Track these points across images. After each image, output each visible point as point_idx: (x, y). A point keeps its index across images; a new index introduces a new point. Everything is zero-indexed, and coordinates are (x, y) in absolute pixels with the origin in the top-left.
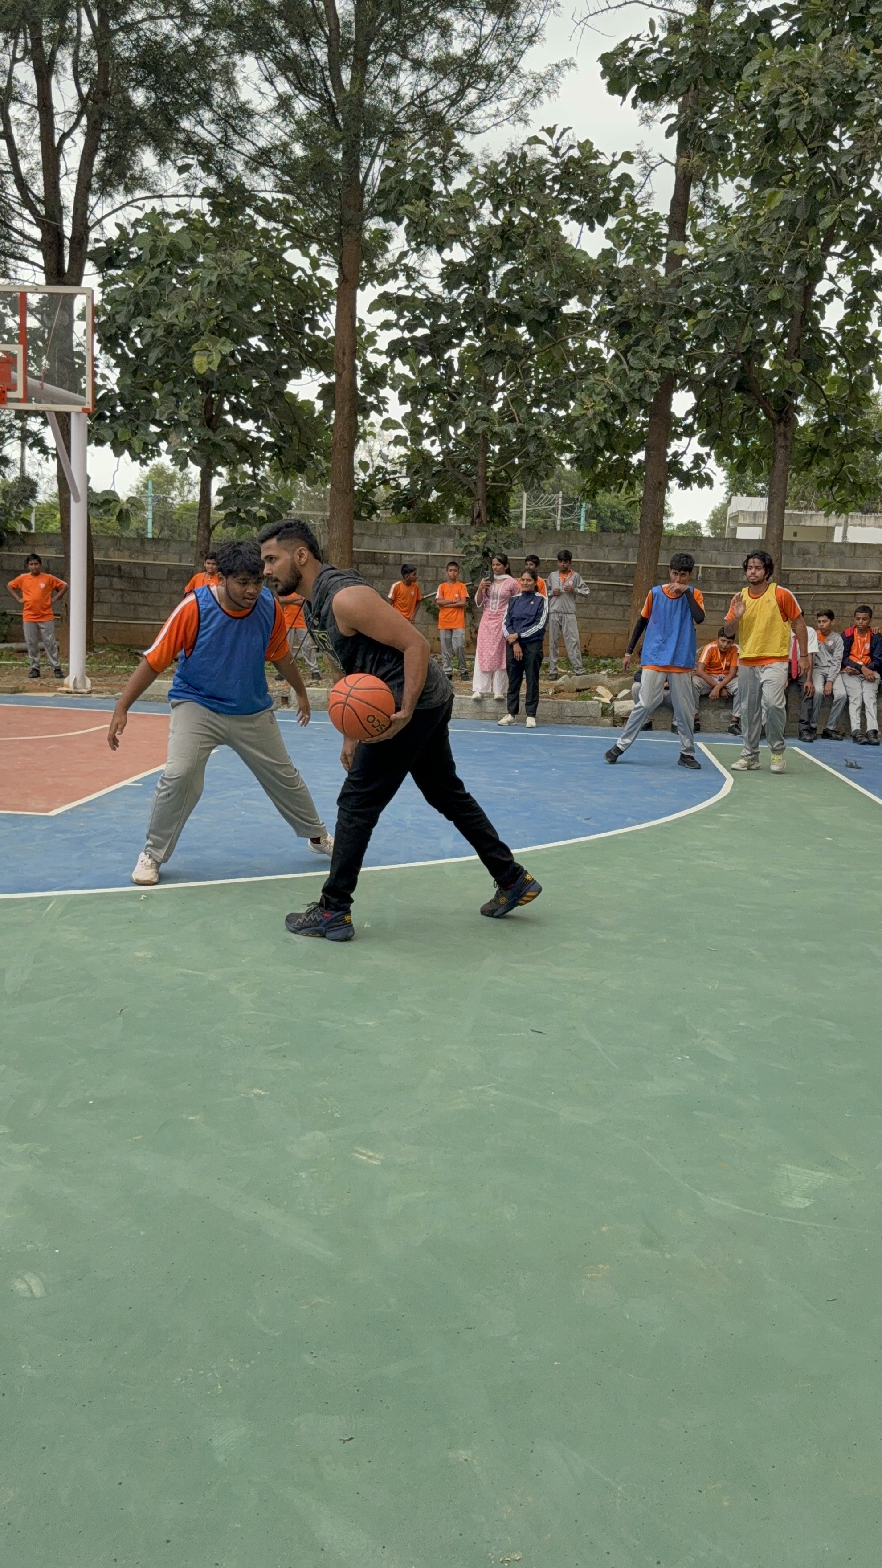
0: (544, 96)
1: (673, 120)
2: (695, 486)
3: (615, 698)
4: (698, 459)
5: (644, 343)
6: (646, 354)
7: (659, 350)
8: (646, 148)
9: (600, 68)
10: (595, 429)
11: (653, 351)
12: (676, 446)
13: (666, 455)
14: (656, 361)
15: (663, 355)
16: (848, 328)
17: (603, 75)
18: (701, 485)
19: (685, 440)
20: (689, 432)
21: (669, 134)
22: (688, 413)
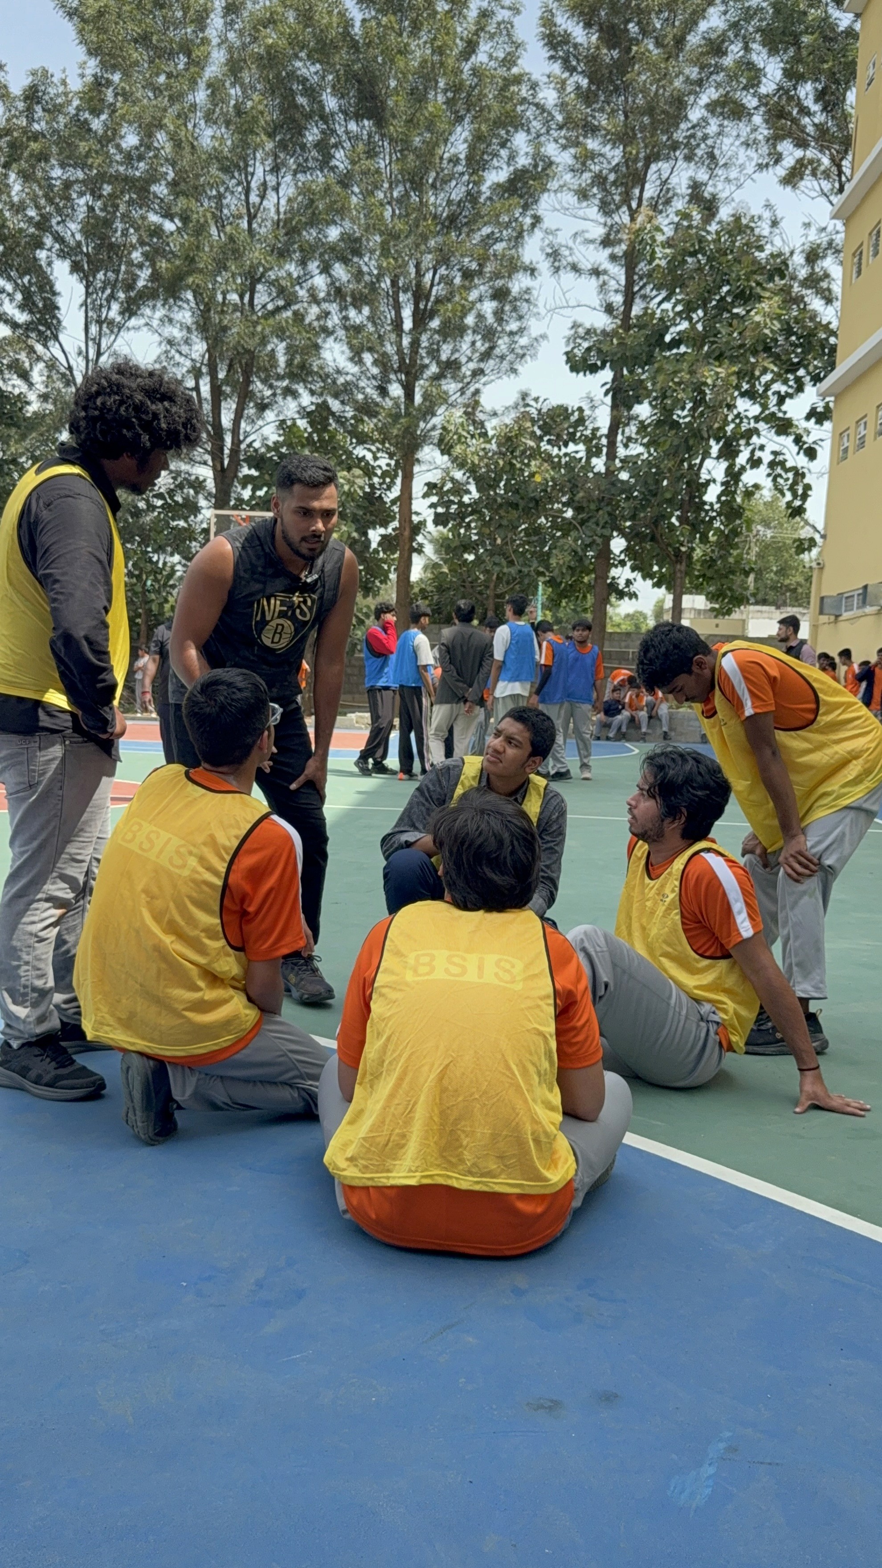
0: (528, 358)
1: (608, 386)
2: (626, 599)
4: (629, 583)
5: (594, 520)
6: (594, 526)
7: (601, 524)
8: (592, 395)
9: (565, 358)
10: (564, 571)
11: (598, 525)
12: (614, 572)
13: (608, 577)
14: (599, 530)
15: (603, 527)
16: (723, 498)
17: (567, 363)
18: (630, 598)
19: (620, 569)
20: (623, 563)
21: (606, 394)
22: (621, 552)
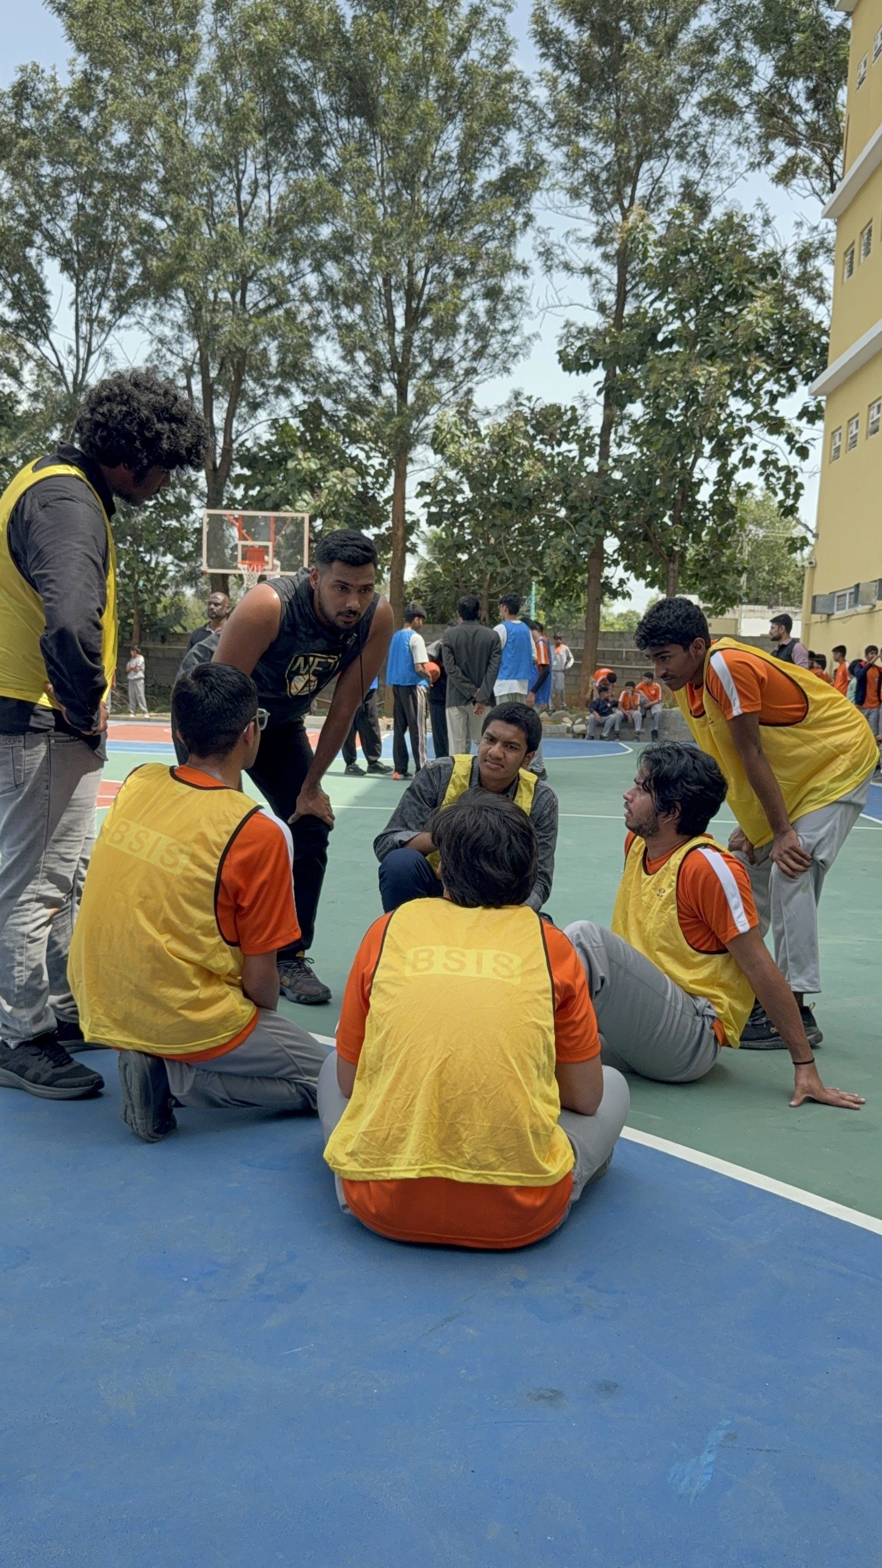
0: (521, 357)
1: (601, 385)
2: (620, 598)
3: (573, 724)
4: (622, 582)
5: (586, 520)
6: (587, 526)
7: (594, 524)
8: (585, 394)
9: (557, 357)
10: (558, 570)
11: (591, 524)
12: (607, 572)
13: (601, 577)
14: (592, 530)
15: (596, 527)
16: (716, 498)
17: (560, 362)
18: (624, 598)
19: (613, 568)
20: (616, 563)
21: (599, 393)
22: (615, 552)
